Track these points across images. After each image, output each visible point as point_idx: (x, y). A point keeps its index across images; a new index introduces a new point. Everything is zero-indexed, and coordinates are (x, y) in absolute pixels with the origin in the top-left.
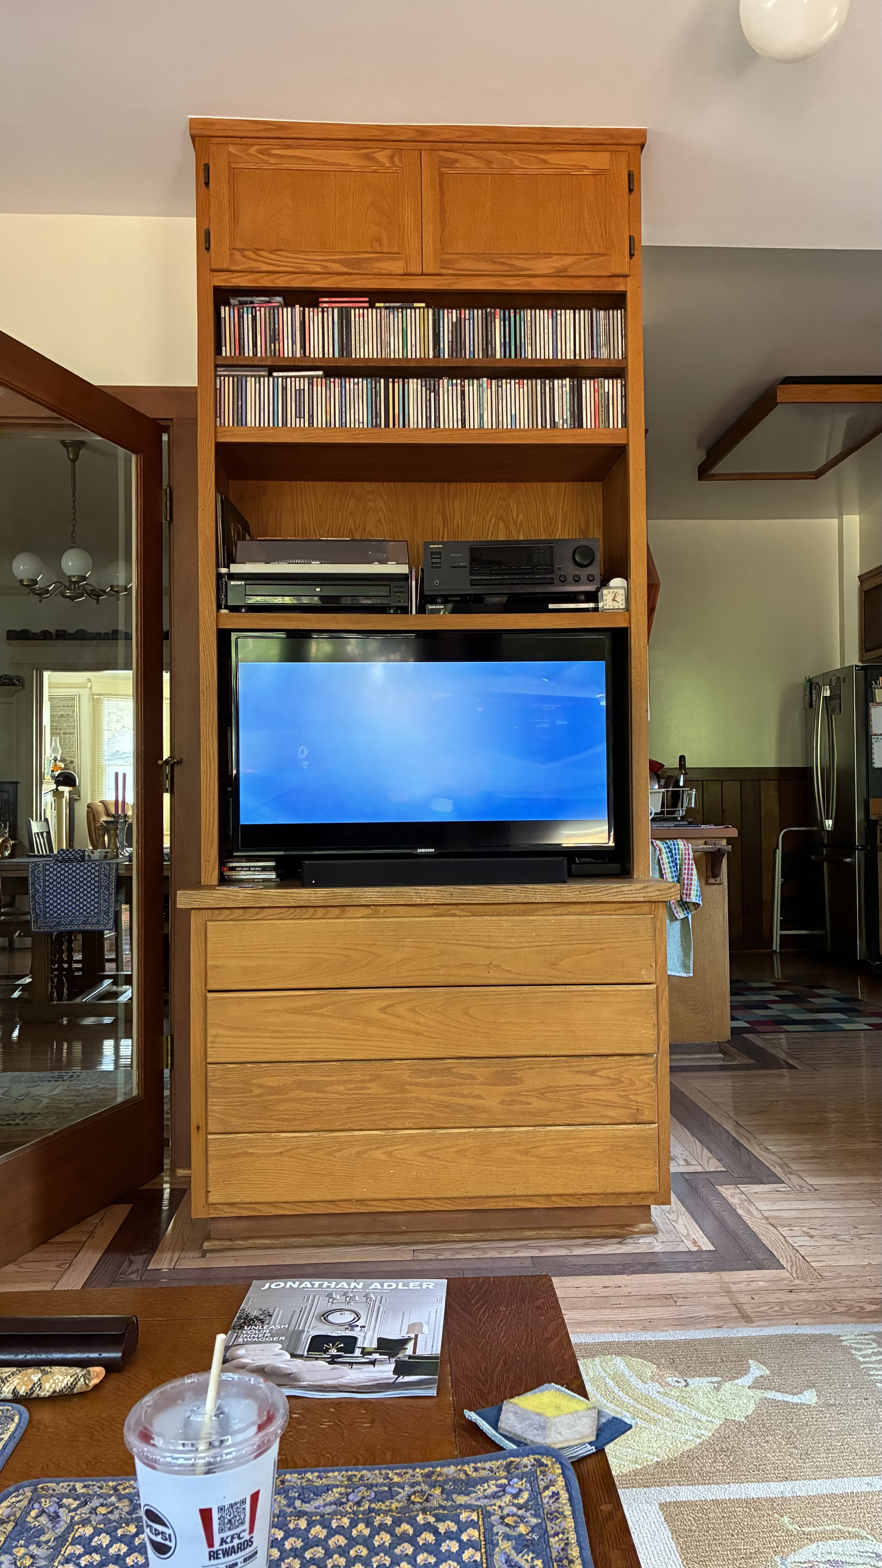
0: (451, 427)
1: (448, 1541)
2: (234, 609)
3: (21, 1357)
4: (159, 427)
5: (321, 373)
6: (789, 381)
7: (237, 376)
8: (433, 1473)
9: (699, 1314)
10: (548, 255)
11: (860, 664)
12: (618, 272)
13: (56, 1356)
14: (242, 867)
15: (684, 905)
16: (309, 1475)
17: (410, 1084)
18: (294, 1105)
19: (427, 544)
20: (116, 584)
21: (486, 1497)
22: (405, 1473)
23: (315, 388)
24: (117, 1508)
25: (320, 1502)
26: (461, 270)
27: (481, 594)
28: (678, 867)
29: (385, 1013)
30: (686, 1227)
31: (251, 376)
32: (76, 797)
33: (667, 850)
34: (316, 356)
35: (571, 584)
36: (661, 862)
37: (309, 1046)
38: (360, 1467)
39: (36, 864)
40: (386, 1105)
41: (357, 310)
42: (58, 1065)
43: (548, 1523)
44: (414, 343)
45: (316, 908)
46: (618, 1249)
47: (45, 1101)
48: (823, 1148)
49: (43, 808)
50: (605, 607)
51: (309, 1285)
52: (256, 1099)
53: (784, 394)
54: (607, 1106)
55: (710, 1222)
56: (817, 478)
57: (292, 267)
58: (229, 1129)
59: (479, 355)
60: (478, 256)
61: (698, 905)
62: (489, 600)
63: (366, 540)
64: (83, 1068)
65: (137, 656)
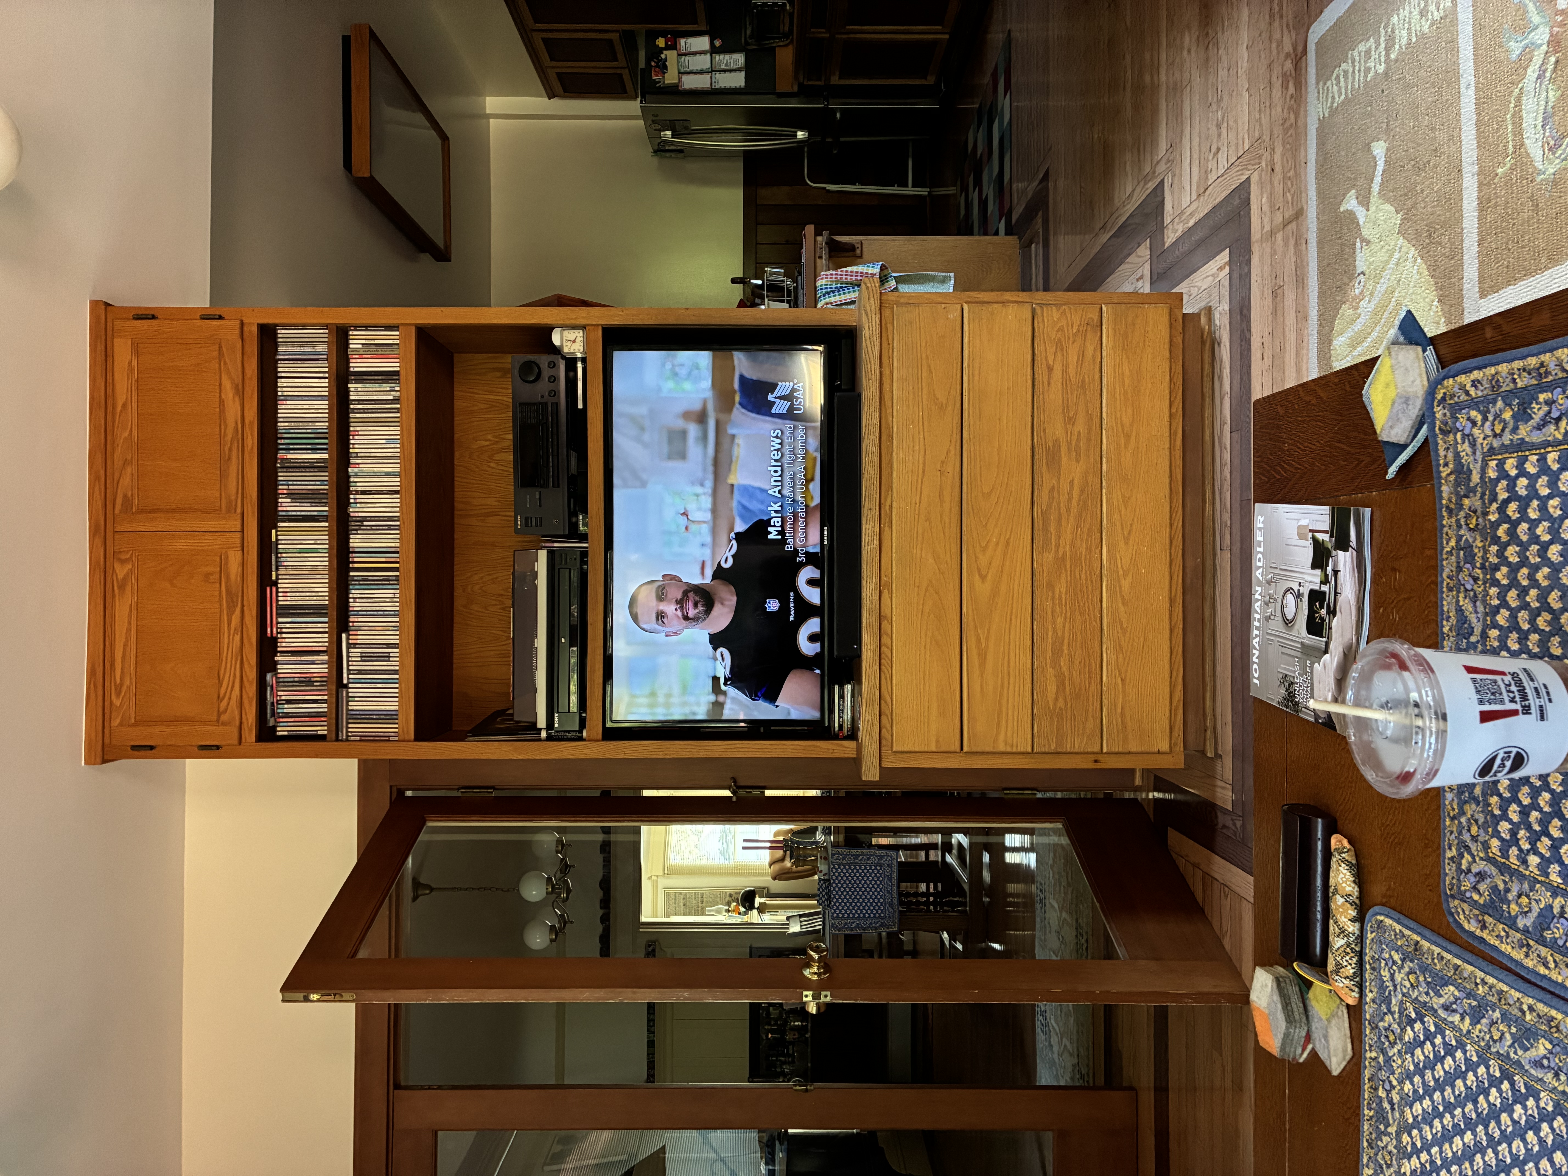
0: (398, 505)
1: (1517, 489)
2: (583, 723)
3: (1319, 916)
4: (398, 798)
5: (344, 636)
6: (348, 164)
7: (347, 719)
8: (1447, 507)
9: (1293, 263)
10: (221, 402)
11: (639, 99)
12: (237, 332)
13: (1319, 882)
14: (839, 717)
15: (883, 281)
16: (1446, 630)
17: (1057, 552)
18: (1075, 667)
19: (517, 531)
20: (554, 847)
21: (1474, 453)
22: (1447, 534)
23: (359, 642)
24: (1472, 816)
25: (1473, 618)
26: (237, 493)
27: (568, 478)
28: (844, 285)
29: (986, 576)
30: (1205, 278)
31: (347, 705)
32: (765, 891)
33: (827, 296)
34: (327, 640)
35: (558, 385)
36: (839, 302)
37: (1017, 652)
38: (1439, 579)
39: (832, 926)
40: (1078, 577)
41: (280, 599)
42: (1029, 903)
43: (1503, 389)
44: (312, 542)
45: (882, 644)
46: (1225, 346)
47: (1064, 915)
48: (1129, 141)
49: (775, 922)
50: (582, 350)
51: (1257, 640)
52: (1069, 704)
53: (361, 169)
54: (1083, 355)
55: (1201, 254)
56: (448, 139)
57: (236, 664)
58: (1098, 731)
59: (324, 476)
60: (223, 476)
61: (882, 265)
62: (574, 469)
63: (513, 594)
64: (1033, 882)
65: (628, 821)
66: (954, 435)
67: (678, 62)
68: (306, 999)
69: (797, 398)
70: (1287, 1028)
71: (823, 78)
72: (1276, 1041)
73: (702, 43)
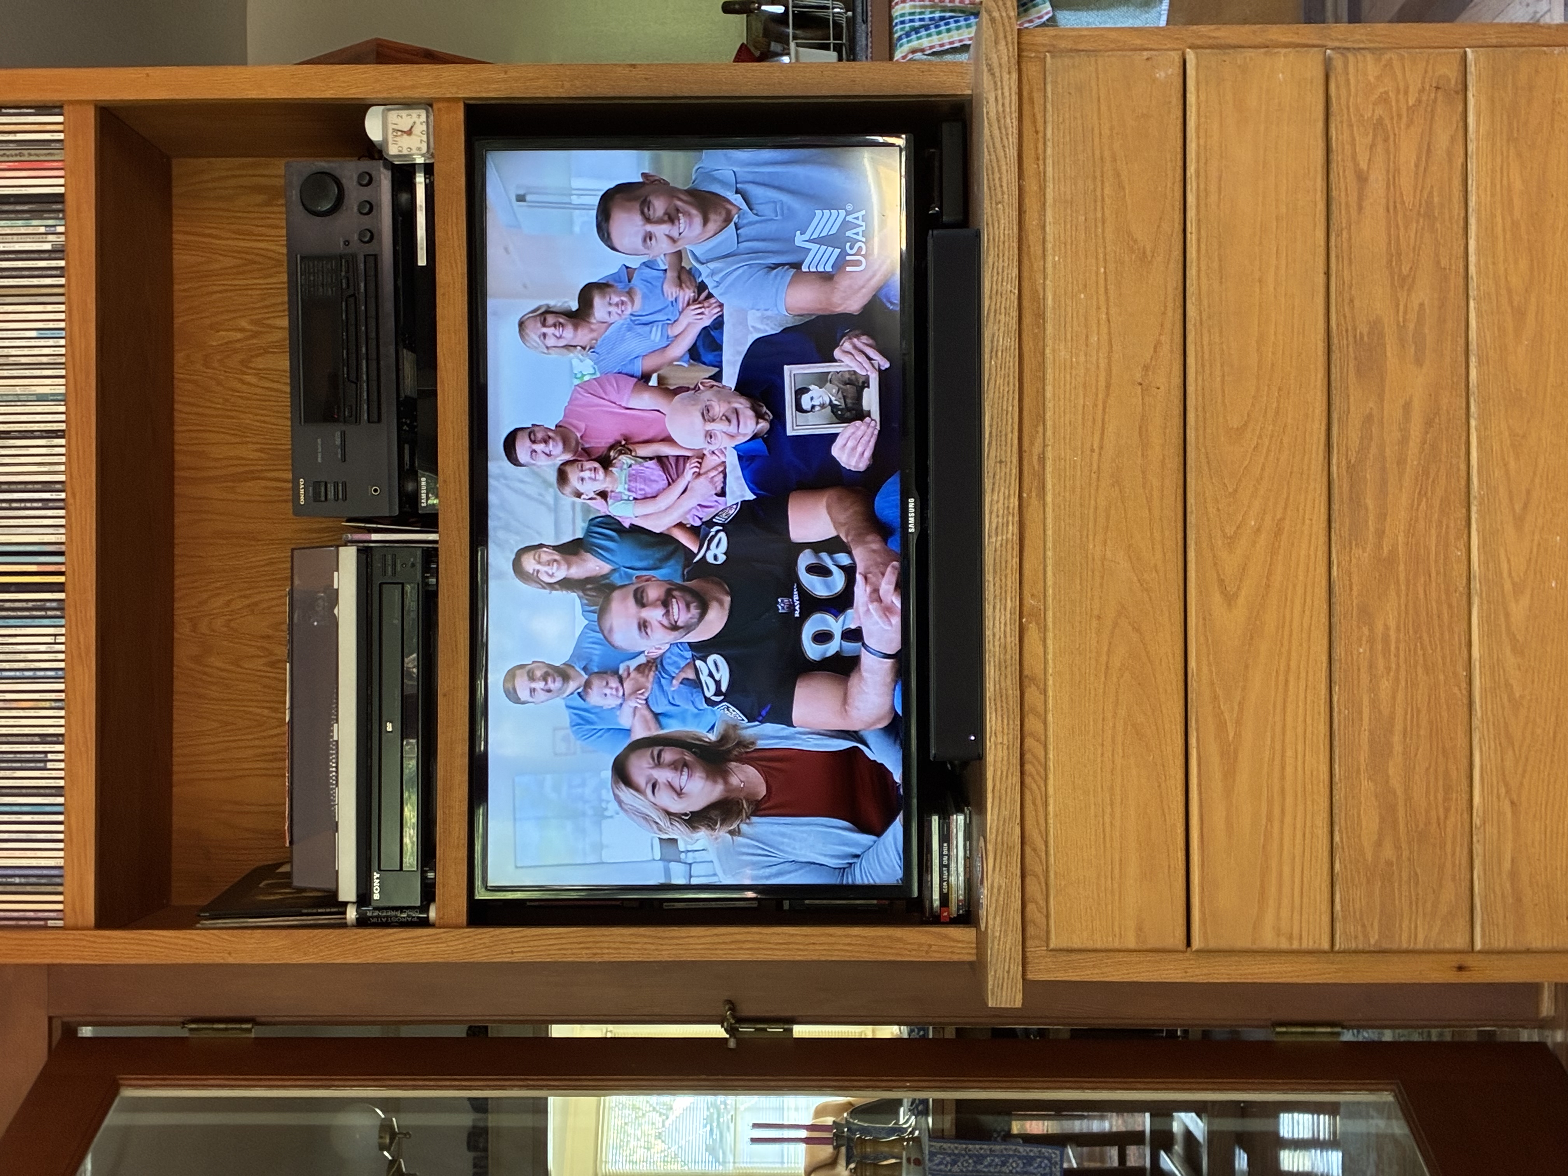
0: (63, 459)
2: (428, 893)
4: (64, 1042)
14: (941, 880)
17: (1379, 546)
18: (1416, 778)
19: (298, 511)
20: (375, 1135)
27: (399, 404)
28: (948, 14)
29: (1236, 595)
33: (914, 37)
35: (378, 218)
36: (937, 49)
37: (1300, 749)
40: (1422, 596)
45: (1025, 733)
50: (424, 150)
52: (1406, 854)
54: (1429, 151)
58: (1465, 907)
62: (409, 388)
63: (291, 633)
65: (521, 1087)
66: (1170, 313)
69: (854, 242)
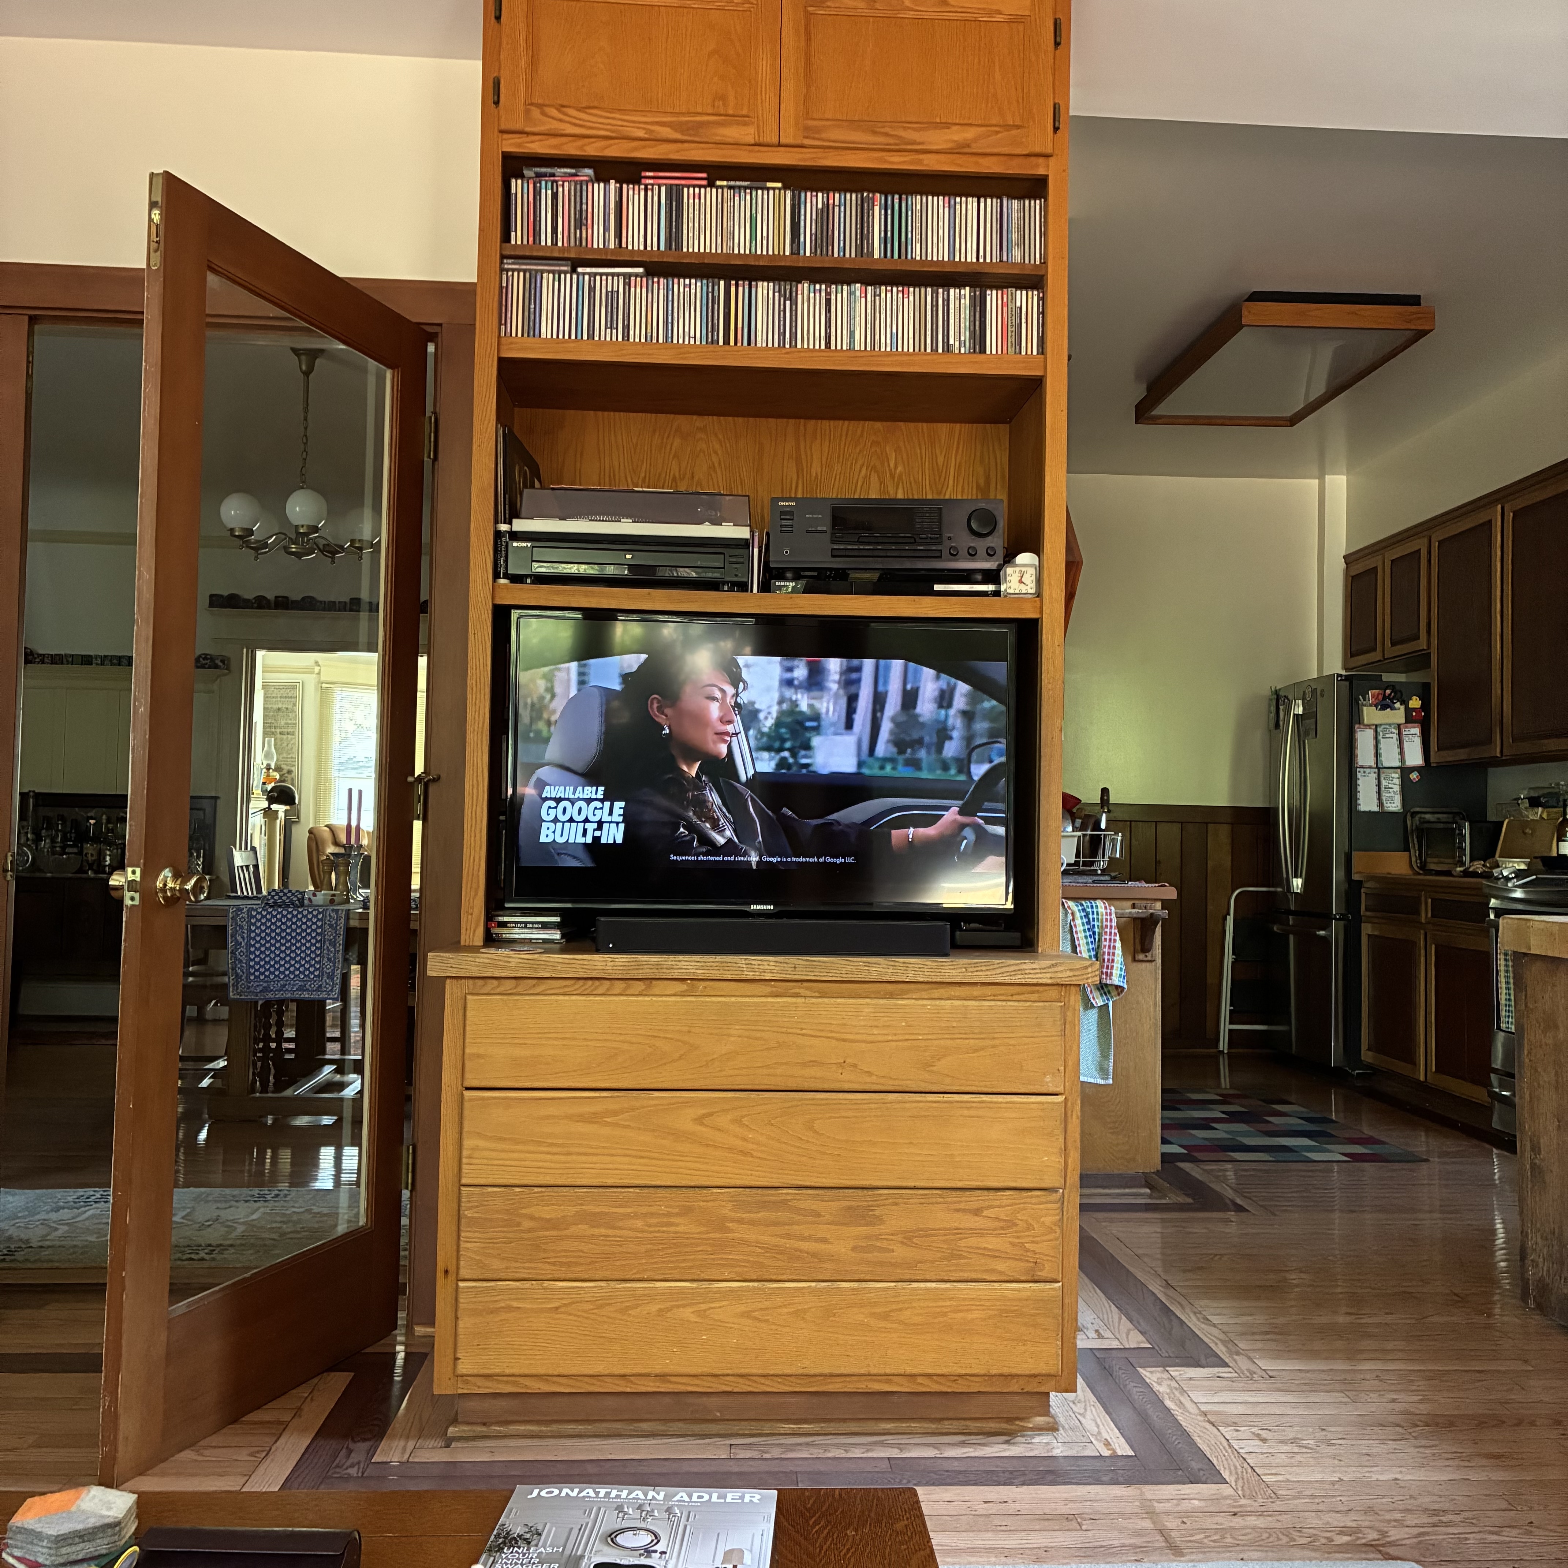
0: (811, 347)
2: (517, 579)
4: (425, 334)
5: (640, 270)
6: (1258, 297)
7: (530, 271)
9: (1111, 1542)
10: (947, 125)
11: (1344, 673)
12: (1037, 149)
14: (516, 923)
15: (1103, 988)
17: (732, 1221)
18: (576, 1244)
19: (775, 500)
20: (358, 537)
23: (633, 289)
26: (830, 141)
27: (844, 569)
28: (1097, 937)
29: (702, 1124)
30: (1096, 1423)
31: (549, 272)
32: (294, 818)
33: (1083, 914)
34: (636, 248)
35: (965, 559)
36: (1074, 930)
37: (598, 1166)
39: (239, 909)
40: (699, 1249)
41: (691, 189)
42: (259, 1180)
44: (765, 234)
45: (613, 981)
46: (1005, 1450)
47: (241, 1229)
48: (1281, 1320)
49: (249, 832)
50: (1009, 591)
51: (592, 1494)
52: (525, 1236)
53: (1251, 313)
54: (995, 1257)
55: (1126, 1414)
56: (1292, 425)
57: (607, 130)
58: (488, 1275)
59: (851, 252)
60: (854, 124)
61: (1122, 988)
62: (855, 576)
63: (692, 493)
64: (292, 1185)
66: (891, 1082)
67: (1390, 725)
68: (153, 205)
70: (48, 1537)
71: (1368, 914)
72: (32, 1522)
73: (1415, 758)
